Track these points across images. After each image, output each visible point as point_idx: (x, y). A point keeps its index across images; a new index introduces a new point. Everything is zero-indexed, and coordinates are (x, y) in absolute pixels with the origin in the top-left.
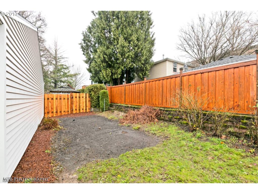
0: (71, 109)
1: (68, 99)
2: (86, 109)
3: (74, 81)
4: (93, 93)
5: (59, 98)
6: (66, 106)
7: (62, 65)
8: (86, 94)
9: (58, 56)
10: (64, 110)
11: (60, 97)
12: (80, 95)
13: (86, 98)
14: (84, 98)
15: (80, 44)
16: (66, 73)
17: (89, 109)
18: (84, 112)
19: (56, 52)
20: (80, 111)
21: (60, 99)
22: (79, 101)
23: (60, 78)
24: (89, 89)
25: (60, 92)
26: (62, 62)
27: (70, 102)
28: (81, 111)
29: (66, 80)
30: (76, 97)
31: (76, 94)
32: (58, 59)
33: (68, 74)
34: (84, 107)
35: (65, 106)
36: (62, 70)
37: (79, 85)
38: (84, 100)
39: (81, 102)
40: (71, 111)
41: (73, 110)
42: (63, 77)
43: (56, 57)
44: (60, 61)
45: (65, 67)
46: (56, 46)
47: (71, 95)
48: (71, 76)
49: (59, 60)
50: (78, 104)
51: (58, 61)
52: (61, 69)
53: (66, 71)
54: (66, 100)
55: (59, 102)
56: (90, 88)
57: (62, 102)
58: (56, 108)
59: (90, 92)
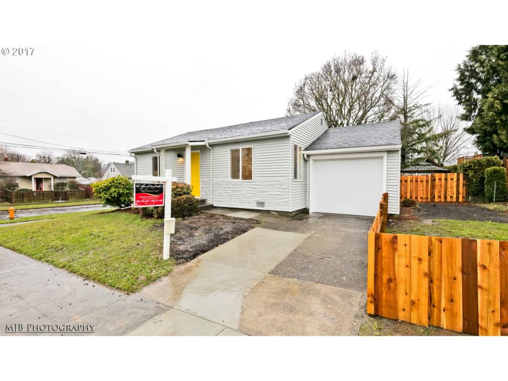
0: (431, 196)
1: (427, 181)
2: (458, 198)
3: (441, 147)
4: (471, 174)
5: (414, 180)
6: (425, 191)
7: (417, 121)
8: (458, 175)
9: (408, 107)
10: (422, 196)
11: (416, 178)
12: (446, 176)
13: (458, 180)
14: (455, 179)
15: (453, 89)
16: (424, 135)
17: (463, 198)
18: (454, 201)
19: (405, 101)
20: (446, 199)
21: (417, 181)
22: (445, 185)
23: (412, 146)
24: (464, 167)
25: (416, 172)
26: (417, 115)
27: (431, 186)
28: (449, 199)
29: (424, 148)
30: (440, 179)
31: (439, 174)
32: (410, 111)
33: (428, 136)
34: (453, 194)
35: (422, 192)
36: (417, 130)
37: (455, 152)
38: (455, 184)
39: (449, 186)
40: (431, 198)
41: (434, 197)
42: (418, 143)
43: (405, 109)
44: (413, 114)
45: (421, 123)
46: (405, 91)
47: (432, 176)
48: (435, 138)
49: (411, 113)
50: (443, 189)
51: (409, 115)
52: (415, 129)
53: (424, 130)
54: (425, 183)
55: (414, 185)
56: (466, 165)
57: (419, 186)
58: (410, 192)
59: (466, 170)
